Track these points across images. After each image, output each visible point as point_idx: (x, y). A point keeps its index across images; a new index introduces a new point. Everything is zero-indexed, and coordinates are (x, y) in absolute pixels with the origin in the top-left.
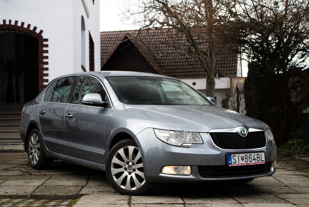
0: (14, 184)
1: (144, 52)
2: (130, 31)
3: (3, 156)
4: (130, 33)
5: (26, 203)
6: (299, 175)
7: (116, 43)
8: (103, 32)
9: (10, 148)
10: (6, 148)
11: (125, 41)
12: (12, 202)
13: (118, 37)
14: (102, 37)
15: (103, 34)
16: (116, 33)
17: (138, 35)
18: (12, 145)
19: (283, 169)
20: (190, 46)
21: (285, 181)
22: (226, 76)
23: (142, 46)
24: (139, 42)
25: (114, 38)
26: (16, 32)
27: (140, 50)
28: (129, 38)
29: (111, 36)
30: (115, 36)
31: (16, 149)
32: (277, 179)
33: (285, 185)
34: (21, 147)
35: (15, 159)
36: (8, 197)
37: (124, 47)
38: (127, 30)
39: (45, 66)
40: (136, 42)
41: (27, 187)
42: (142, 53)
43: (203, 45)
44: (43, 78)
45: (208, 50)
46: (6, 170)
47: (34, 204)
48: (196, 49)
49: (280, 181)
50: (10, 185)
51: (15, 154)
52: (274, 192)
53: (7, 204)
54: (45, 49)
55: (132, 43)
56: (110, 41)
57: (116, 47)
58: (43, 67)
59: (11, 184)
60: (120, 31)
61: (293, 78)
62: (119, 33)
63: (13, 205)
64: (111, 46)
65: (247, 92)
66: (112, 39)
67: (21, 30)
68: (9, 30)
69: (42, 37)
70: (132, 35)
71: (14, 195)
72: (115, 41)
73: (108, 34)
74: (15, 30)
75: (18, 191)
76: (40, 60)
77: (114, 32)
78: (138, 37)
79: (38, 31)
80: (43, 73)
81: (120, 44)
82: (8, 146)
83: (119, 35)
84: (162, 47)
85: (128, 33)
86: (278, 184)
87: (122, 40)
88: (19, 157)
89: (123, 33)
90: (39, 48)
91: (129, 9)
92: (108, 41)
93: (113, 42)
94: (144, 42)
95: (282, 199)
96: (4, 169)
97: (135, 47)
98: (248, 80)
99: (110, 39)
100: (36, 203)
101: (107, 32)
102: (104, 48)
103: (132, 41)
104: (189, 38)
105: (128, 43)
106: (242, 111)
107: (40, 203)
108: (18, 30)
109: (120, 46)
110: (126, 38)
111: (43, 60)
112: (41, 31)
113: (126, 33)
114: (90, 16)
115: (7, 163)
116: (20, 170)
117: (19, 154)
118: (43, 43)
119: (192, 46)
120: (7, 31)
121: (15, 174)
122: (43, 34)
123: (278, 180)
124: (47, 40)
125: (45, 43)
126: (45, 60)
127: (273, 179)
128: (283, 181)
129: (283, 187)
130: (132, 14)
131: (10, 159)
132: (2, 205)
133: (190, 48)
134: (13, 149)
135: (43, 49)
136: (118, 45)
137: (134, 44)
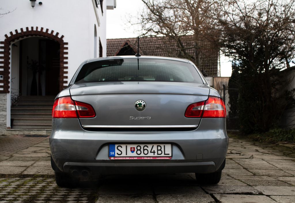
0: (44, 164)
2: (129, 38)
3: (31, 140)
4: (129, 40)
6: (287, 160)
7: (118, 48)
9: (35, 133)
10: (32, 133)
11: (126, 47)
12: (45, 181)
15: (109, 41)
16: (118, 40)
17: (136, 42)
18: (37, 130)
19: (272, 154)
20: (180, 51)
21: (277, 165)
22: (209, 76)
25: (116, 44)
26: (42, 37)
28: (129, 44)
29: (114, 43)
30: (117, 43)
31: (40, 134)
32: (270, 163)
33: (279, 169)
34: (44, 132)
35: (41, 142)
36: (40, 177)
38: (126, 38)
39: (65, 65)
40: (135, 48)
43: (190, 50)
44: (63, 75)
45: (195, 54)
46: (35, 152)
48: (185, 53)
49: (273, 165)
50: (41, 165)
51: (39, 138)
52: (272, 175)
53: (41, 183)
54: (65, 51)
55: (131, 48)
56: (113, 46)
57: (118, 51)
58: (63, 66)
59: (42, 164)
60: (121, 39)
61: (273, 77)
62: (120, 40)
64: (113, 51)
65: (230, 89)
66: (114, 45)
67: (46, 35)
68: (36, 35)
69: (63, 41)
70: (131, 42)
71: (46, 175)
72: (117, 46)
73: (111, 41)
74: (41, 36)
75: (49, 171)
76: (61, 60)
77: (116, 39)
79: (59, 36)
80: (63, 71)
81: (122, 49)
82: (34, 131)
83: (121, 41)
85: (128, 40)
86: (272, 167)
87: (123, 46)
88: (43, 141)
89: (124, 40)
90: (61, 50)
91: (130, 20)
92: (111, 46)
95: (284, 182)
96: (33, 151)
99: (113, 45)
101: (111, 39)
102: (108, 52)
103: (132, 47)
104: (179, 45)
105: (128, 48)
106: (227, 105)
108: (44, 35)
110: (127, 44)
111: (63, 60)
112: (63, 36)
114: (100, 25)
115: (34, 146)
116: (47, 152)
117: (43, 139)
118: (63, 46)
119: (182, 50)
120: (34, 36)
121: (43, 156)
122: (64, 39)
123: (272, 164)
124: (67, 44)
125: (65, 46)
126: (65, 60)
127: (267, 163)
128: (276, 165)
129: (278, 171)
130: (132, 25)
131: (37, 143)
132: (38, 184)
133: (180, 52)
134: (37, 134)
135: (63, 51)
136: (120, 50)
137: (133, 49)
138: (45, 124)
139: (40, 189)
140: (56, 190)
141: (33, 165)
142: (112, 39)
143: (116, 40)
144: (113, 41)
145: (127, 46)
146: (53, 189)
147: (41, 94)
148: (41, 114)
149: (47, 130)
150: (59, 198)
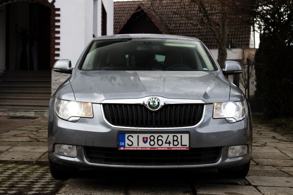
0: (21, 150)
1: (157, 22)
3: (15, 123)
4: (142, 2)
5: (30, 169)
7: (130, 13)
8: (117, 2)
9: (21, 115)
10: (18, 114)
11: (138, 12)
12: (17, 168)
13: (132, 7)
14: (116, 7)
15: (117, 4)
16: (130, 3)
17: (151, 6)
18: (24, 111)
19: (290, 142)
20: (203, 17)
21: (291, 154)
22: (238, 47)
23: (155, 16)
24: (152, 12)
25: (127, 8)
27: (153, 20)
28: (142, 8)
29: (125, 6)
30: (129, 6)
31: (27, 115)
32: (283, 152)
33: (290, 159)
34: (32, 113)
35: (26, 125)
36: (14, 163)
37: (138, 17)
39: (57, 35)
40: (149, 12)
41: (33, 154)
42: (154, 23)
43: (216, 16)
45: (221, 21)
46: (15, 136)
47: (38, 170)
48: (208, 20)
49: (285, 154)
50: (17, 151)
51: (26, 121)
52: (278, 165)
53: (12, 170)
54: (57, 18)
55: (145, 13)
56: (124, 11)
57: (130, 17)
58: (54, 36)
59: (19, 150)
60: (134, 1)
62: (133, 3)
63: (17, 170)
64: (124, 16)
66: (126, 9)
69: (54, 6)
70: (145, 5)
71: (20, 161)
72: (129, 10)
73: (121, 4)
75: (24, 156)
76: (52, 29)
78: (151, 7)
79: (50, 1)
80: (54, 41)
81: (134, 14)
82: (20, 112)
83: (133, 5)
84: (175, 17)
85: (142, 4)
86: (283, 157)
87: (135, 10)
88: (30, 123)
89: (137, 3)
90: (52, 17)
92: (122, 11)
93: (127, 12)
94: (158, 12)
95: (285, 172)
96: (13, 135)
97: (148, 17)
98: (259, 52)
99: (123, 9)
100: (40, 169)
101: (121, 2)
102: (118, 18)
103: (145, 11)
104: (202, 9)
105: (141, 13)
106: (252, 82)
107: (44, 169)
109: (134, 16)
110: (139, 8)
111: (55, 29)
112: (54, 1)
113: (139, 3)
115: (18, 129)
116: (29, 136)
117: (30, 121)
118: (55, 12)
119: (204, 16)
121: (24, 141)
122: (55, 4)
123: (284, 153)
124: (59, 10)
125: (57, 12)
126: (57, 30)
127: (279, 151)
128: (288, 155)
129: (288, 160)
131: (21, 126)
132: (8, 170)
133: (202, 19)
134: (24, 115)
135: (55, 18)
136: (131, 15)
137: (147, 14)
138: (34, 104)
139: (8, 176)
140: (25, 177)
141: (9, 150)
142: (123, 2)
143: (128, 3)
144: (124, 4)
145: (139, 10)
146: (22, 176)
147: (32, 68)
148: (30, 92)
149: (35, 111)
150: (25, 184)
